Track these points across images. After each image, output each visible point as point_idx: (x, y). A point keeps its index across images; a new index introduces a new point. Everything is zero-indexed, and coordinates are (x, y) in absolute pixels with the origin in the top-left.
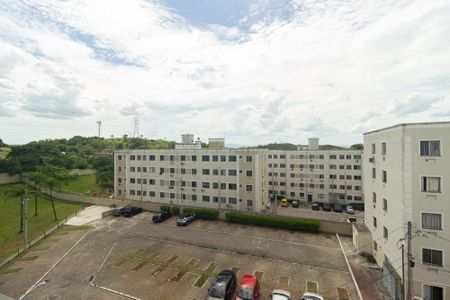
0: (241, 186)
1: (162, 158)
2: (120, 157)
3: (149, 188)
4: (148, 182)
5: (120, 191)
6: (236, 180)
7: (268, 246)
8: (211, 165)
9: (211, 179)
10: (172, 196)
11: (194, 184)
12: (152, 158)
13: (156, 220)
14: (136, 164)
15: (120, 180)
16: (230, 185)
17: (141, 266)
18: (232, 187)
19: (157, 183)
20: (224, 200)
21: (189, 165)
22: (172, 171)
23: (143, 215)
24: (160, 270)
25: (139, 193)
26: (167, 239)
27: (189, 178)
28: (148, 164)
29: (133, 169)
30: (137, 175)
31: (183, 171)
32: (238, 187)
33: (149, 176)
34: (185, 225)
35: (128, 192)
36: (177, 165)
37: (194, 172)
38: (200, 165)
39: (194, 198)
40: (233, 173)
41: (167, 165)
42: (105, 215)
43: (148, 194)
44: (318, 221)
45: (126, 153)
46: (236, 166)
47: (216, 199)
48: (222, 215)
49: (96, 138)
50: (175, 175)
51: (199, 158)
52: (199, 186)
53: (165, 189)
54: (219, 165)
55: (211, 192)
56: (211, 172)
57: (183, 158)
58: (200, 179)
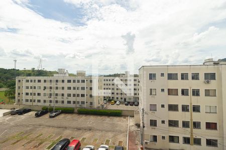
0: (87, 95)
1: (45, 81)
2: (19, 81)
3: (37, 98)
4: (37, 94)
5: (19, 100)
6: (85, 92)
7: (94, 124)
8: (72, 85)
9: (72, 92)
10: (51, 101)
11: (63, 95)
12: (39, 81)
13: (37, 115)
14: (30, 84)
15: (19, 94)
16: (82, 95)
17: (18, 141)
18: (83, 95)
19: (42, 95)
20: (78, 102)
21: (60, 85)
22: (51, 88)
23: (30, 113)
24: (29, 143)
25: (31, 101)
26: (40, 125)
27: (60, 92)
28: (37, 84)
29: (27, 88)
30: (30, 91)
31: (57, 88)
32: (85, 96)
33: (37, 91)
34: (54, 117)
35: (24, 100)
36: (53, 85)
37: (63, 88)
38: (66, 85)
39: (63, 102)
40: (83, 88)
41: (48, 85)
42: (5, 115)
43: (36, 101)
44: (122, 110)
45: (23, 79)
46: (85, 85)
47: (74, 102)
48: (76, 111)
49: (14, 69)
50: (52, 90)
51: (66, 81)
52: (66, 95)
53: (47, 98)
54: (76, 85)
55: (72, 99)
56: (72, 88)
57: (57, 81)
58: (66, 92)
